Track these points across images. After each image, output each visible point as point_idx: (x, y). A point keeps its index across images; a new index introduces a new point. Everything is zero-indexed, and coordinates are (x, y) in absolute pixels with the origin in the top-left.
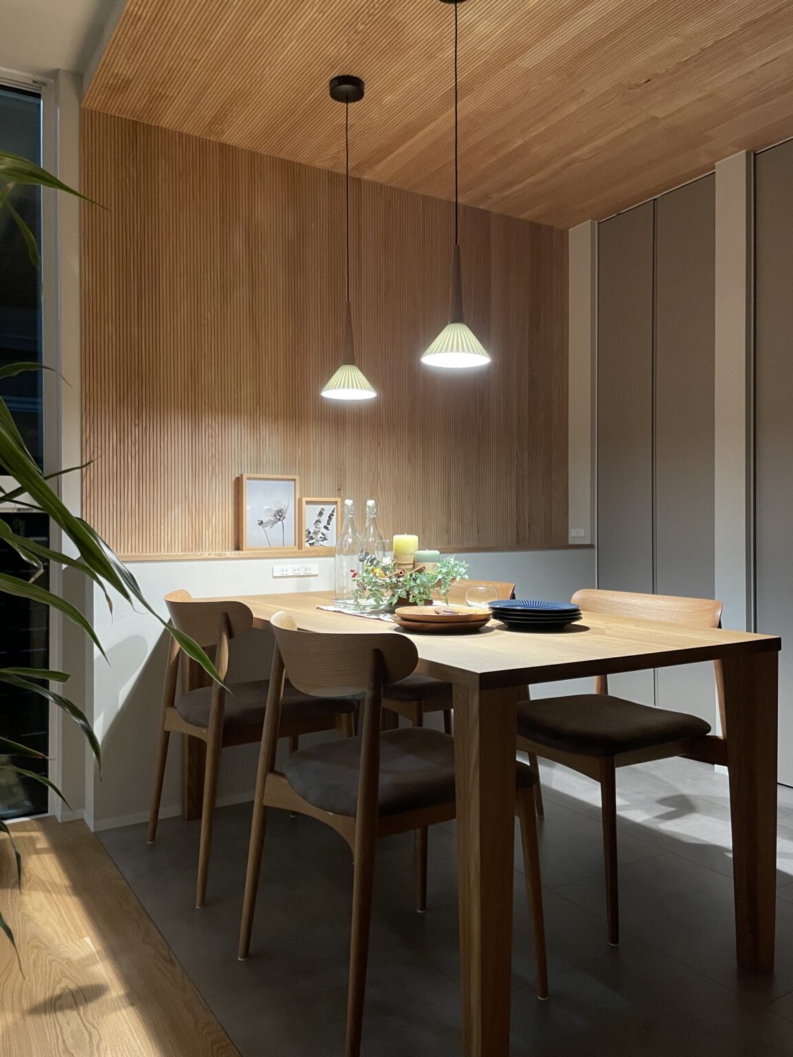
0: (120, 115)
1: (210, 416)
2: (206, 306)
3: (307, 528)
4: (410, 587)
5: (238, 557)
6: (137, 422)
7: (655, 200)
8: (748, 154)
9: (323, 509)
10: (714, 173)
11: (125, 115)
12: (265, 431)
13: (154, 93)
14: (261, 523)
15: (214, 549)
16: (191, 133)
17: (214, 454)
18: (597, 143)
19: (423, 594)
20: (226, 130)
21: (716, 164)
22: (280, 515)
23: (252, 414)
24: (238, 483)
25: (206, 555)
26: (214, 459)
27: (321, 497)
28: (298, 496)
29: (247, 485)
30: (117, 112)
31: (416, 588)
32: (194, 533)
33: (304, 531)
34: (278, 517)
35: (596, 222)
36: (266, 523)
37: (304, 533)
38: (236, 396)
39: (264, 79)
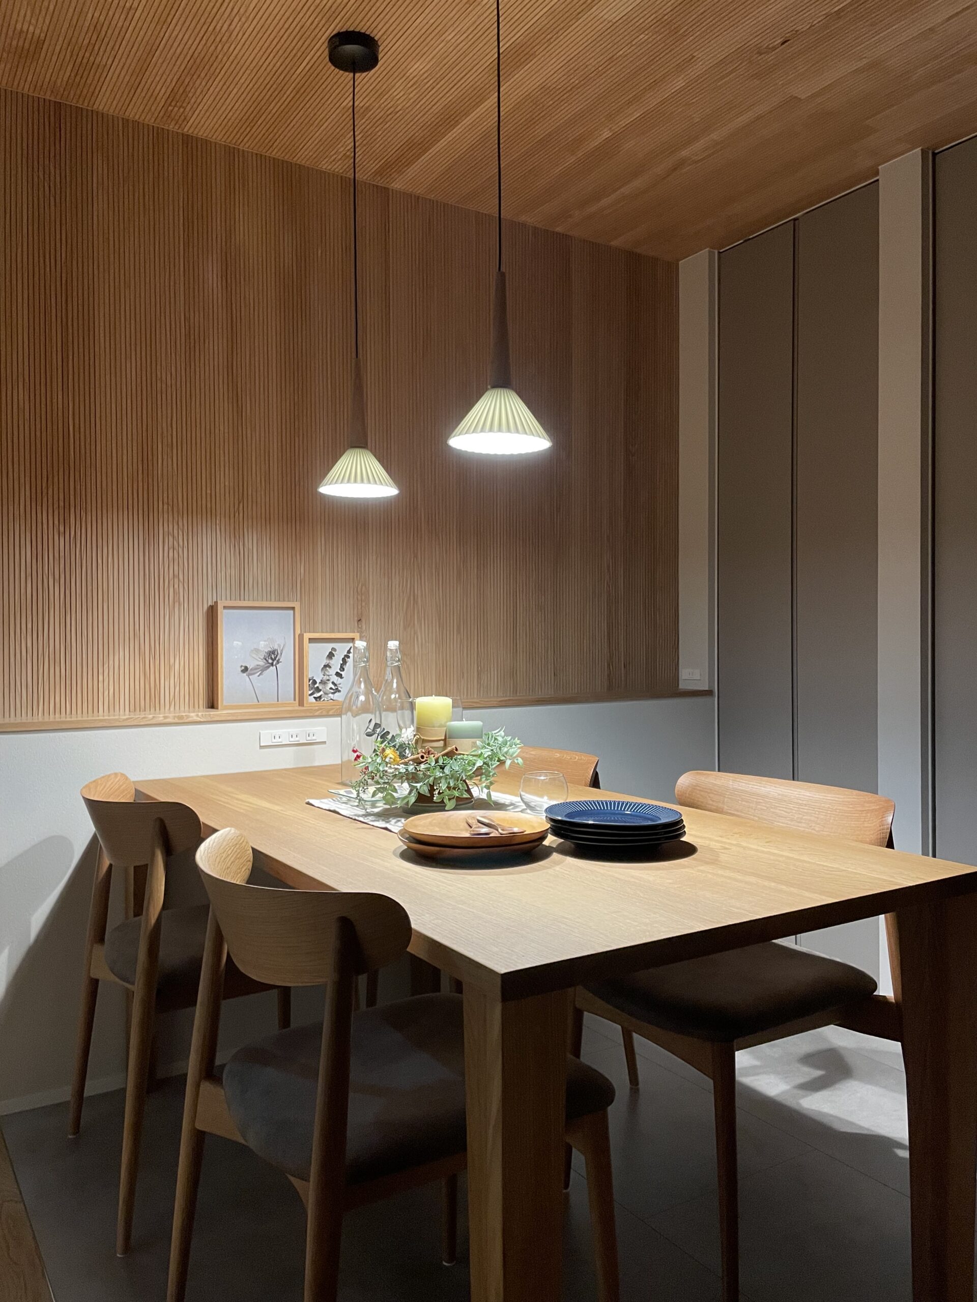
0: (36, 95)
1: (171, 519)
2: (164, 363)
3: (310, 676)
4: (435, 778)
5: (209, 719)
6: (62, 529)
7: (795, 220)
8: (924, 152)
9: (333, 649)
10: (878, 180)
11: (42, 93)
12: (251, 540)
13: (79, 60)
14: (245, 670)
15: (172, 709)
16: (141, 120)
17: (176, 573)
18: (715, 136)
19: (454, 788)
20: (190, 115)
21: (880, 167)
22: (272, 657)
23: (232, 516)
24: (212, 615)
25: (160, 718)
26: (176, 580)
27: (333, 632)
28: (298, 632)
29: (225, 618)
30: (31, 90)
31: (443, 781)
32: (147, 686)
33: (306, 680)
34: (270, 661)
35: (716, 252)
36: (251, 669)
37: (306, 683)
38: (209, 492)
39: (233, 36)
